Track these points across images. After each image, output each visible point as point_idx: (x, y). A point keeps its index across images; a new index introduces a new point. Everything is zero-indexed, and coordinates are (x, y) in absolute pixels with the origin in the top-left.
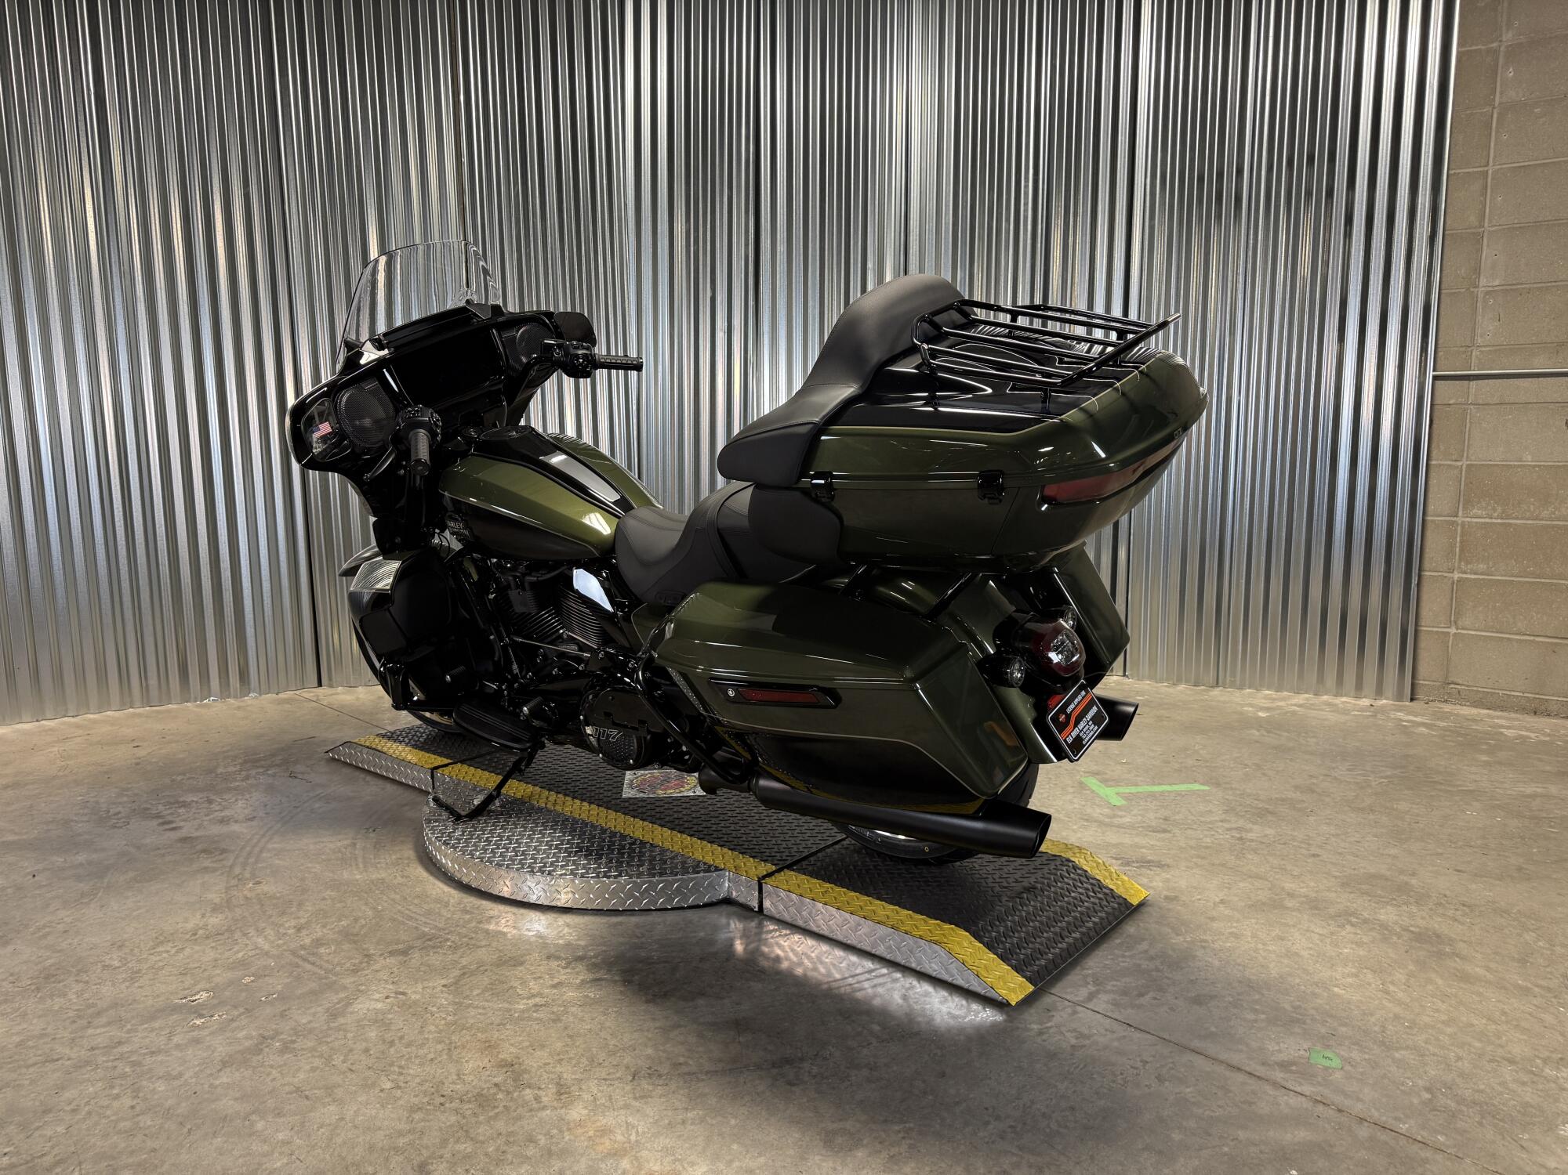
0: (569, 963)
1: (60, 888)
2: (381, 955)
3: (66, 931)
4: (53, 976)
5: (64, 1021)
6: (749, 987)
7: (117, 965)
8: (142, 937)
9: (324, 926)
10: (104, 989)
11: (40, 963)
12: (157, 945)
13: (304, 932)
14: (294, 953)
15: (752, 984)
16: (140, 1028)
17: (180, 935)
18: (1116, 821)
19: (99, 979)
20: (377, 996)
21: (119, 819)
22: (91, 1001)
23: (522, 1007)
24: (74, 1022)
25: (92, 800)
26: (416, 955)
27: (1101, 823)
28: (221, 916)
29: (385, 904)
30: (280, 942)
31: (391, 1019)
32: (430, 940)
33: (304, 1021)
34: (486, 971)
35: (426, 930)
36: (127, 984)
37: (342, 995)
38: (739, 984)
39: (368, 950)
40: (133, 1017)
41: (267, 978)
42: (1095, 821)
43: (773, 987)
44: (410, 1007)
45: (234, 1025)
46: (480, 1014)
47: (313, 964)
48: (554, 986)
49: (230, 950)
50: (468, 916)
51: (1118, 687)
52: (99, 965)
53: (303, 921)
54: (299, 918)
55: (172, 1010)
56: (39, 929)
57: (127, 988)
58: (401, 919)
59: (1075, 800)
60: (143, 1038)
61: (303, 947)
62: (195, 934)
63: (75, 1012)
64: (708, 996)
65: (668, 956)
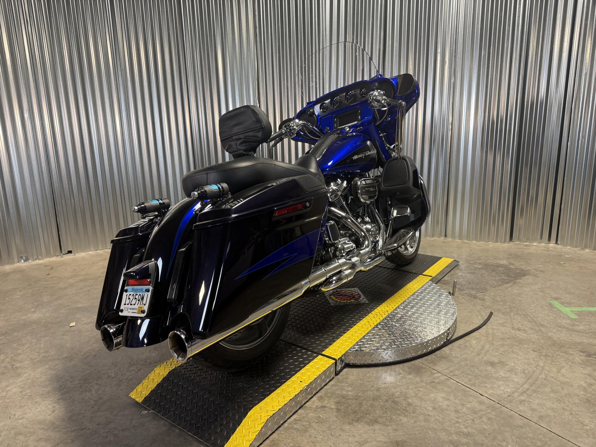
4: (89, 380)
5: (89, 406)
6: (400, 420)
7: (113, 375)
10: (107, 390)
15: (402, 418)
18: (576, 328)
19: (105, 383)
22: (101, 396)
24: (93, 407)
27: (568, 329)
28: (157, 353)
36: (116, 387)
38: (395, 417)
40: (117, 407)
42: (564, 328)
43: (413, 421)
51: (555, 250)
52: (106, 375)
59: (550, 314)
62: (146, 362)
63: (94, 402)
64: (380, 423)
65: (356, 395)
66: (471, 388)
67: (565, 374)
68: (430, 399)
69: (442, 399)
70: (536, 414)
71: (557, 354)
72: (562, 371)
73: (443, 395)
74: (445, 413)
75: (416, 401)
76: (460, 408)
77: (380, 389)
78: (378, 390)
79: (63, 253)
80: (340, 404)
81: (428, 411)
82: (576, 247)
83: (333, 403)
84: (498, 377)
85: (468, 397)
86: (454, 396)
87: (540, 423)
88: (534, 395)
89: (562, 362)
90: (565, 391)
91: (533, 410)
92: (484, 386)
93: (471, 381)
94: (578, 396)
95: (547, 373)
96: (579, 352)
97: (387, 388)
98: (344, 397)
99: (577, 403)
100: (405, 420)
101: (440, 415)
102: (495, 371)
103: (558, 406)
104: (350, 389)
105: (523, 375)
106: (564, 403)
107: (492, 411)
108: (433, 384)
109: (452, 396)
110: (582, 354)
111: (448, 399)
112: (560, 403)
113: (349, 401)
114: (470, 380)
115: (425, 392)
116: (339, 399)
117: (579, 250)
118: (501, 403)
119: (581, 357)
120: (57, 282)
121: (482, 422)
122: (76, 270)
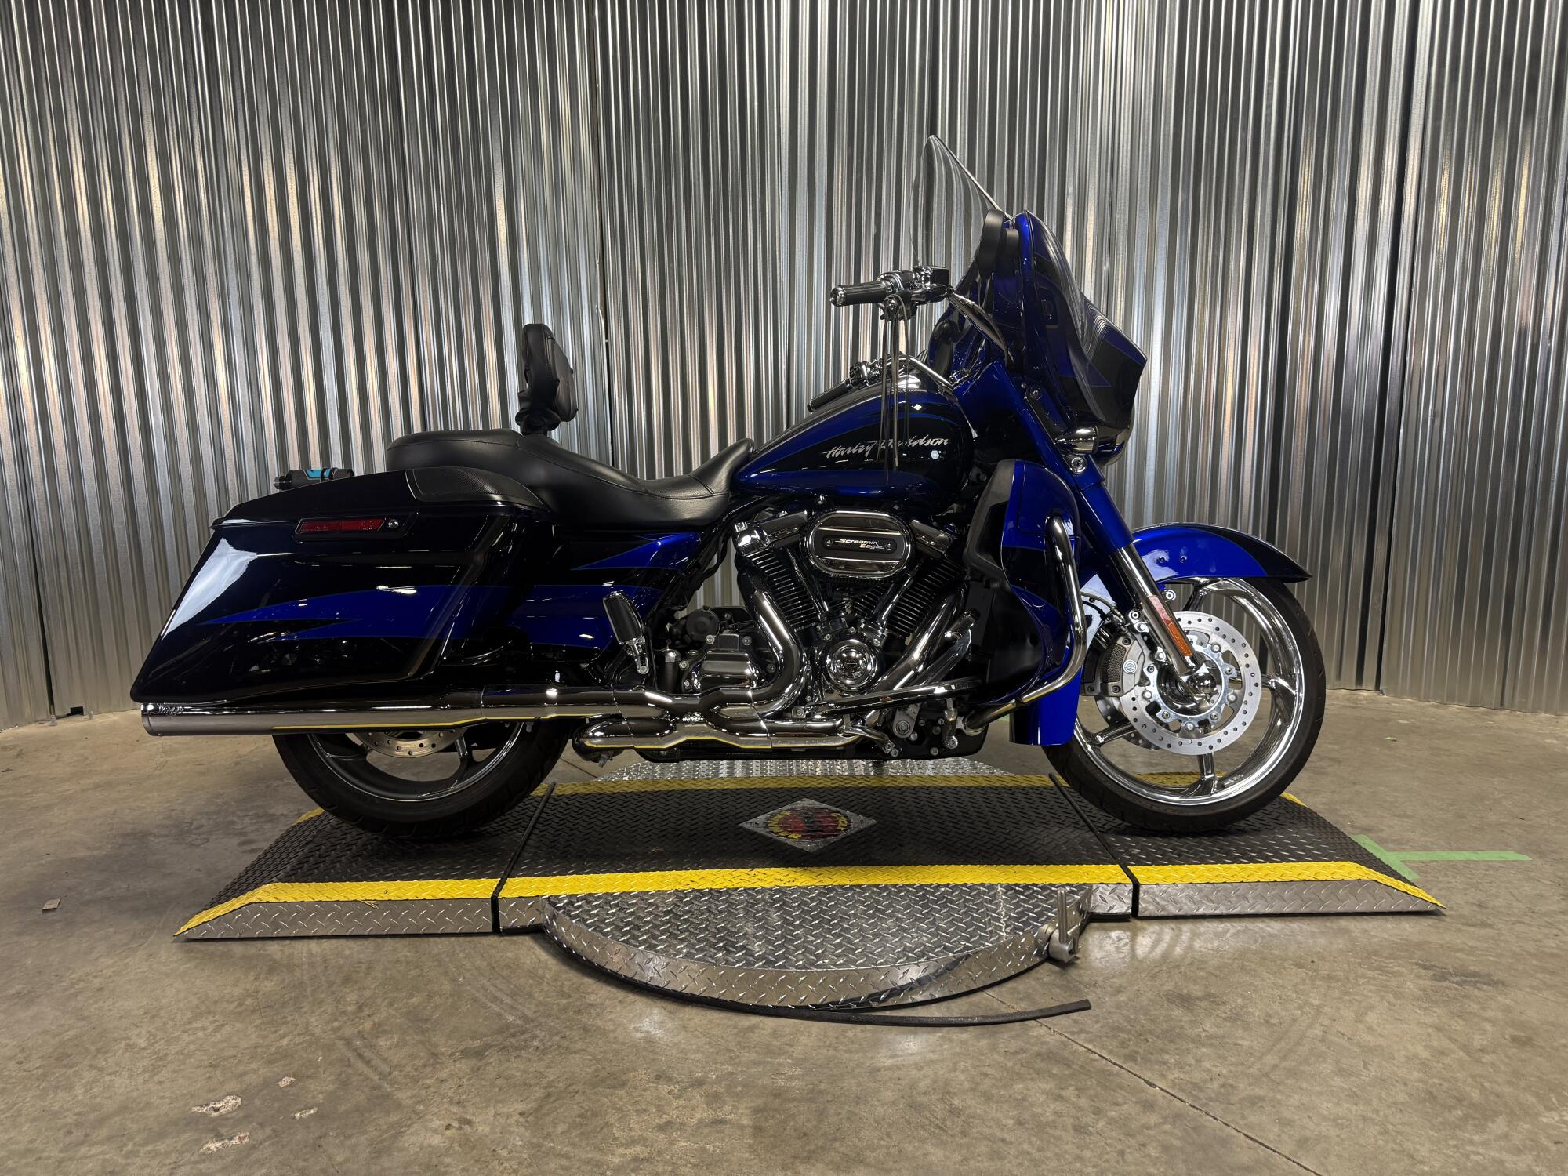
0: (683, 1090)
1: (111, 925)
2: (451, 1055)
3: (101, 989)
4: (68, 1056)
5: (59, 1130)
7: (142, 1043)
8: (181, 1005)
9: (391, 1004)
10: (118, 1081)
11: (59, 1034)
12: (195, 1018)
13: (367, 1011)
14: (348, 1042)
15: (930, 1148)
16: (143, 1151)
17: (225, 1005)
19: (117, 1065)
20: (437, 1123)
21: (200, 834)
22: (98, 1100)
23: (617, 1161)
24: (70, 1132)
25: (179, 808)
26: (493, 1058)
29: (468, 975)
30: (336, 1024)
31: (448, 1165)
32: (513, 1035)
33: (340, 1158)
34: (577, 1092)
35: (511, 1018)
36: (147, 1075)
37: (393, 1118)
38: (910, 1148)
39: (438, 1046)
40: (139, 1131)
41: (311, 1081)
43: (957, 1158)
44: (474, 1148)
45: (257, 1155)
46: (562, 1167)
47: (368, 1063)
48: (662, 1128)
49: (276, 1032)
50: (564, 1001)
51: (1372, 706)
52: (123, 1045)
53: (368, 993)
54: (365, 989)
55: (188, 1124)
56: (72, 983)
57: (145, 1082)
58: (483, 999)
60: (142, 1168)
61: (360, 1035)
62: (242, 1005)
63: (75, 1117)
64: (869, 1165)
65: (813, 1089)
66: (1124, 1066)
67: (1375, 1026)
68: (1010, 1096)
69: (1044, 1096)
70: (1292, 1133)
71: (1359, 973)
72: (1367, 1019)
73: (1047, 1087)
74: (1047, 1133)
75: (972, 1104)
76: (1088, 1119)
77: (879, 1070)
78: (874, 1071)
79: (58, 713)
80: (765, 1113)
81: (1003, 1130)
82: (1427, 699)
83: (747, 1111)
84: (1199, 1036)
85: (1114, 1091)
86: (1077, 1089)
87: (1299, 1158)
88: (1290, 1082)
89: (1370, 994)
90: (1373, 1071)
91: (1285, 1123)
92: (1158, 1062)
93: (1124, 1048)
94: (1405, 1084)
95: (1327, 1022)
96: (1415, 967)
97: (899, 1068)
98: (777, 1096)
99: (1402, 1103)
100: (936, 1154)
101: (1034, 1139)
102: (1190, 1021)
103: (1351, 1112)
104: (798, 1072)
105: (1265, 1031)
106: (1368, 1102)
107: (1174, 1124)
108: (1024, 1055)
109: (1072, 1088)
110: (1423, 972)
111: (1060, 1098)
112: (1356, 1104)
113: (791, 1105)
114: (1123, 1044)
115: (1001, 1080)
116: (764, 1099)
117: (1433, 706)
118: (1202, 1105)
119: (1421, 982)
120: (29, 791)
121: (1145, 1157)
122: (86, 759)
